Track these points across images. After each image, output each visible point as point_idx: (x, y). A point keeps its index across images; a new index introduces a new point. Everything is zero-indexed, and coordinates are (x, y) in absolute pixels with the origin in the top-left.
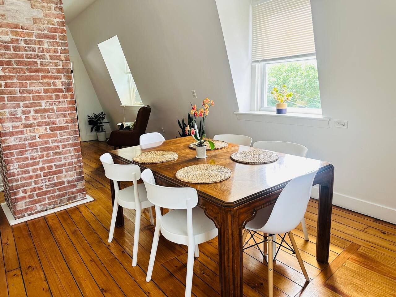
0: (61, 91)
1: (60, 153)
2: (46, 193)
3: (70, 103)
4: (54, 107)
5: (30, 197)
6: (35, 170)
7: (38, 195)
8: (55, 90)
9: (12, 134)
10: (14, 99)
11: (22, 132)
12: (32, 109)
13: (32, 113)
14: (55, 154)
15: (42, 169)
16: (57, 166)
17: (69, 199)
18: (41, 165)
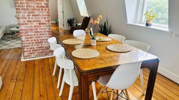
0: (44, 7)
1: (42, 34)
2: (36, 50)
3: (48, 12)
4: (41, 14)
5: (30, 51)
6: (32, 41)
7: (32, 51)
8: (41, 7)
9: (23, 24)
10: (24, 9)
11: (27, 24)
12: (31, 14)
13: (31, 16)
14: (40, 34)
15: (35, 40)
16: (41, 40)
17: (45, 54)
18: (34, 39)
